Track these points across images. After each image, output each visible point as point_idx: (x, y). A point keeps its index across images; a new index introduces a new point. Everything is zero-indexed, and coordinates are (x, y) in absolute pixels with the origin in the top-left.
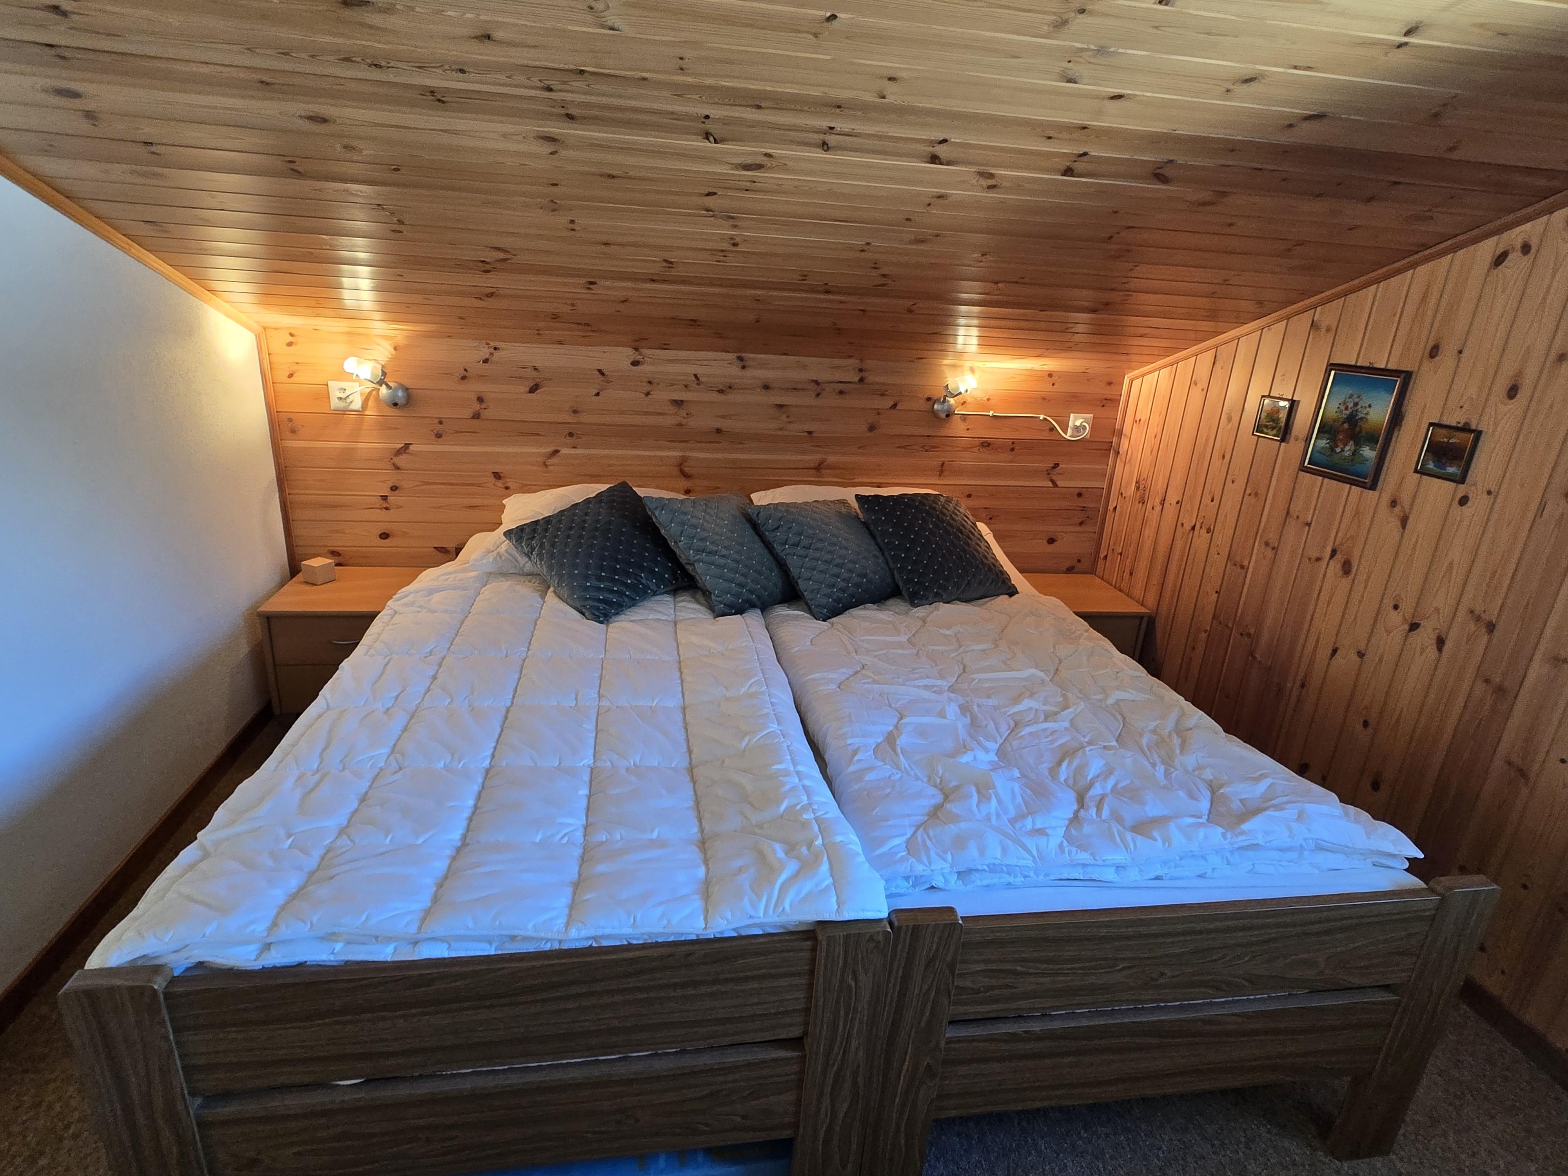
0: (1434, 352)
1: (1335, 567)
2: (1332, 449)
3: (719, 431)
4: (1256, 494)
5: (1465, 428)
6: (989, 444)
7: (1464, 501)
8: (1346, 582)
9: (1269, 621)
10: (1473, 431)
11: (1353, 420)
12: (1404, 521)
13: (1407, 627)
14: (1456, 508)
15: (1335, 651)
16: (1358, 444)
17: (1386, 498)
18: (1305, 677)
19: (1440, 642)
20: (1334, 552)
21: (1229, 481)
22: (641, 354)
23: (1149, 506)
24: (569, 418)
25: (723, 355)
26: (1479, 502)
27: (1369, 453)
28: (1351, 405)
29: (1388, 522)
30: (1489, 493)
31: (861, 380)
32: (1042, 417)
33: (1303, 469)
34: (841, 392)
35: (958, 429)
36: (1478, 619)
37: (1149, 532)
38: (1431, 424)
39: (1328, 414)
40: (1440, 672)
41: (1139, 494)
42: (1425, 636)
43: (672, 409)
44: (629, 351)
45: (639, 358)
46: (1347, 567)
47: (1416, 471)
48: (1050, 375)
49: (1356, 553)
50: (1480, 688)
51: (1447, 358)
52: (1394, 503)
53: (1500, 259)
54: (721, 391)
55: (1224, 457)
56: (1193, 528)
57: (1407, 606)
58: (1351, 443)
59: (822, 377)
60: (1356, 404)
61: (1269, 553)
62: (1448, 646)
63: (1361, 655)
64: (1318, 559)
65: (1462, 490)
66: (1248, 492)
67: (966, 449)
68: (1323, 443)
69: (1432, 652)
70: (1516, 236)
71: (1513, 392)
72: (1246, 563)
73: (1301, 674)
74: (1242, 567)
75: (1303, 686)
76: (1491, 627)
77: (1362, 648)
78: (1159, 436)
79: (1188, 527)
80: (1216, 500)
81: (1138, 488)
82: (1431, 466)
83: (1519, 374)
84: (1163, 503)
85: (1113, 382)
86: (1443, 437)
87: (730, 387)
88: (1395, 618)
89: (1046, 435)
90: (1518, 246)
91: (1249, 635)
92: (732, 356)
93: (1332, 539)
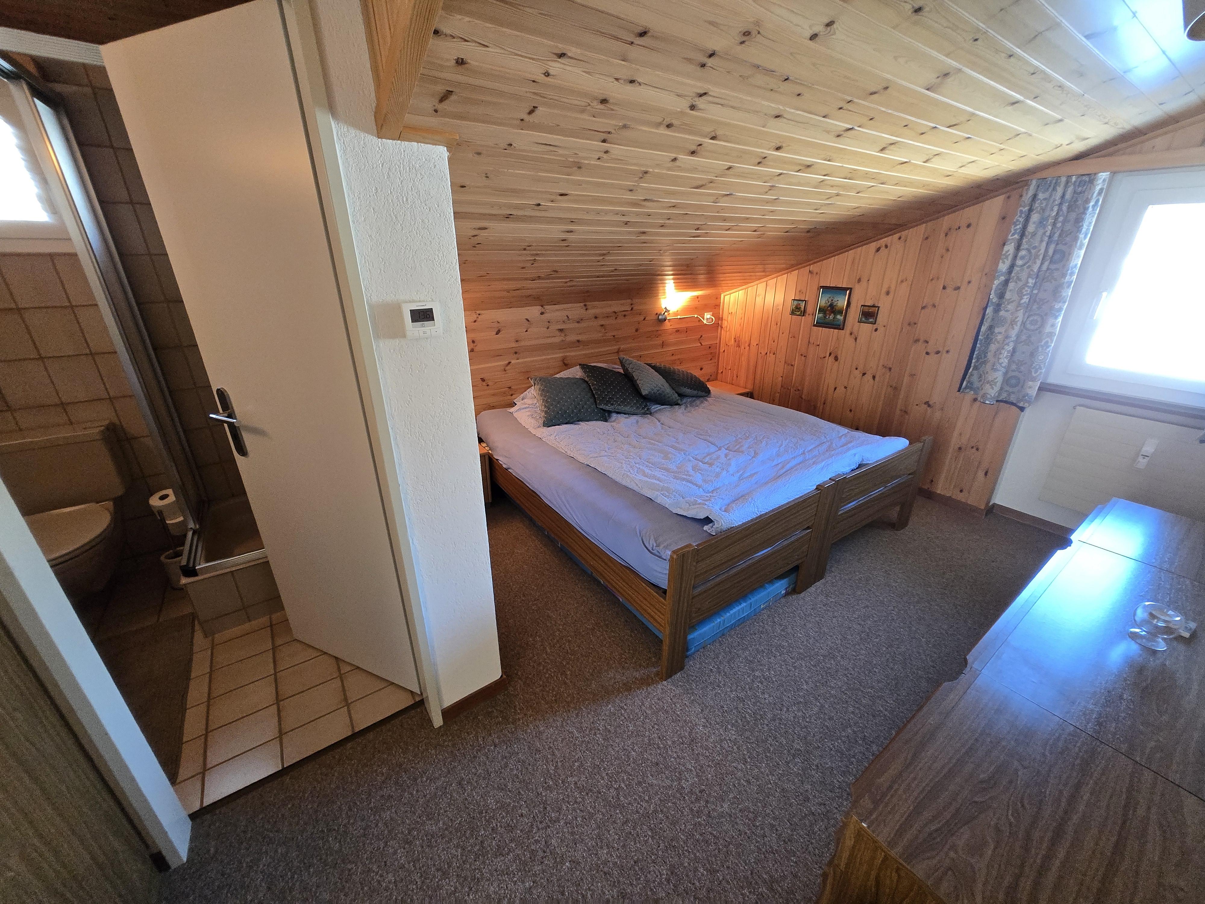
0: (859, 280)
1: (832, 359)
2: (825, 317)
3: (578, 341)
4: (794, 337)
5: (874, 306)
6: (679, 331)
7: (876, 330)
8: (837, 363)
9: (806, 383)
10: (877, 307)
11: (832, 306)
12: (856, 339)
13: (861, 375)
14: (874, 333)
15: (835, 389)
16: (835, 314)
17: (848, 332)
18: (825, 400)
19: (874, 377)
20: (830, 354)
21: (781, 333)
22: (544, 309)
23: (742, 347)
24: (514, 345)
25: (579, 305)
26: (881, 330)
27: (840, 317)
28: (830, 301)
29: (850, 341)
30: (884, 326)
31: (632, 309)
32: (696, 316)
33: (814, 326)
34: (625, 316)
35: (667, 325)
36: (885, 367)
37: (744, 359)
38: (862, 306)
39: (821, 305)
40: (875, 387)
41: (736, 343)
42: (869, 377)
43: (558, 333)
44: (539, 308)
45: (543, 310)
46: (836, 359)
47: (858, 322)
48: (698, 298)
49: (839, 352)
50: (889, 389)
51: (864, 283)
52: (851, 334)
53: (878, 250)
54: (578, 322)
55: (777, 324)
56: (766, 354)
57: (861, 367)
58: (832, 314)
59: (616, 310)
60: (832, 300)
61: (803, 358)
62: (877, 379)
63: (846, 387)
64: (824, 357)
65: (875, 326)
66: (790, 336)
67: (671, 334)
68: (821, 315)
69: (871, 380)
70: (883, 242)
71: (888, 293)
72: (793, 364)
73: (823, 400)
74: (792, 365)
75: (824, 404)
76: (890, 369)
77: (846, 385)
78: (743, 319)
79: (763, 353)
80: (776, 341)
81: (735, 341)
82: (863, 319)
83: (889, 287)
84: (749, 345)
85: (718, 298)
86: (866, 309)
87: (582, 320)
88: (857, 372)
89: (698, 324)
90: (884, 245)
91: (798, 390)
92: (582, 304)
93: (829, 350)
